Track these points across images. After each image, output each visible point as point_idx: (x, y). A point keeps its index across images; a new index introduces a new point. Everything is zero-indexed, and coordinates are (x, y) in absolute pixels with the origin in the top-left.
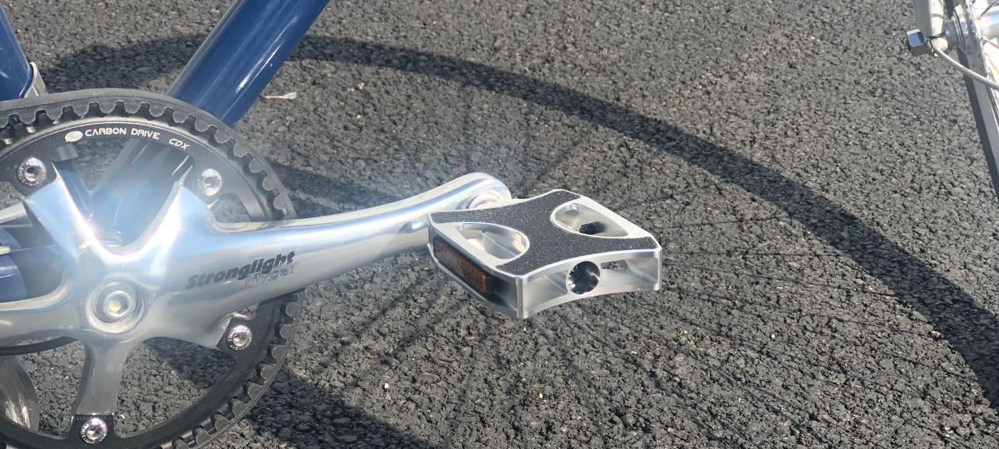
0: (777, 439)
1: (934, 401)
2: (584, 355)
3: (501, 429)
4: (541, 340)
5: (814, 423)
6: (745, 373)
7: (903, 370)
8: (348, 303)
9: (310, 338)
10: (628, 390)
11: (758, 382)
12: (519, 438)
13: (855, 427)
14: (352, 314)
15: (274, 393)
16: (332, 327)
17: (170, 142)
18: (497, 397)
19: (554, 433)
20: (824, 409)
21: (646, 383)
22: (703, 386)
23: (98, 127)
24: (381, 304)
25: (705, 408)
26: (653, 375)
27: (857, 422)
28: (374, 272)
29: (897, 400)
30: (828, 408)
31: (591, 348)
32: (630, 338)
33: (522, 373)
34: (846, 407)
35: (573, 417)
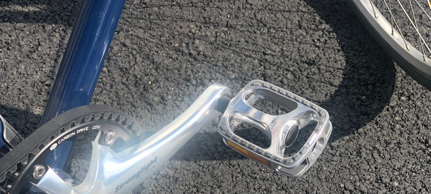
0: (257, 70)
1: (305, 28)
2: (156, 54)
3: (143, 108)
4: (134, 52)
5: (267, 57)
6: (227, 40)
7: (286, 17)
8: (36, 62)
10: (184, 66)
11: (235, 43)
12: (153, 109)
13: (282, 53)
14: (42, 67)
17: (93, 128)
18: (132, 90)
19: (166, 100)
20: (267, 47)
21: (190, 60)
22: (214, 53)
23: (62, 137)
24: (52, 57)
25: (221, 65)
26: (190, 54)
27: (282, 50)
29: (291, 33)
31: (158, 49)
32: (171, 37)
33: (136, 73)
34: (274, 43)
35: (170, 89)
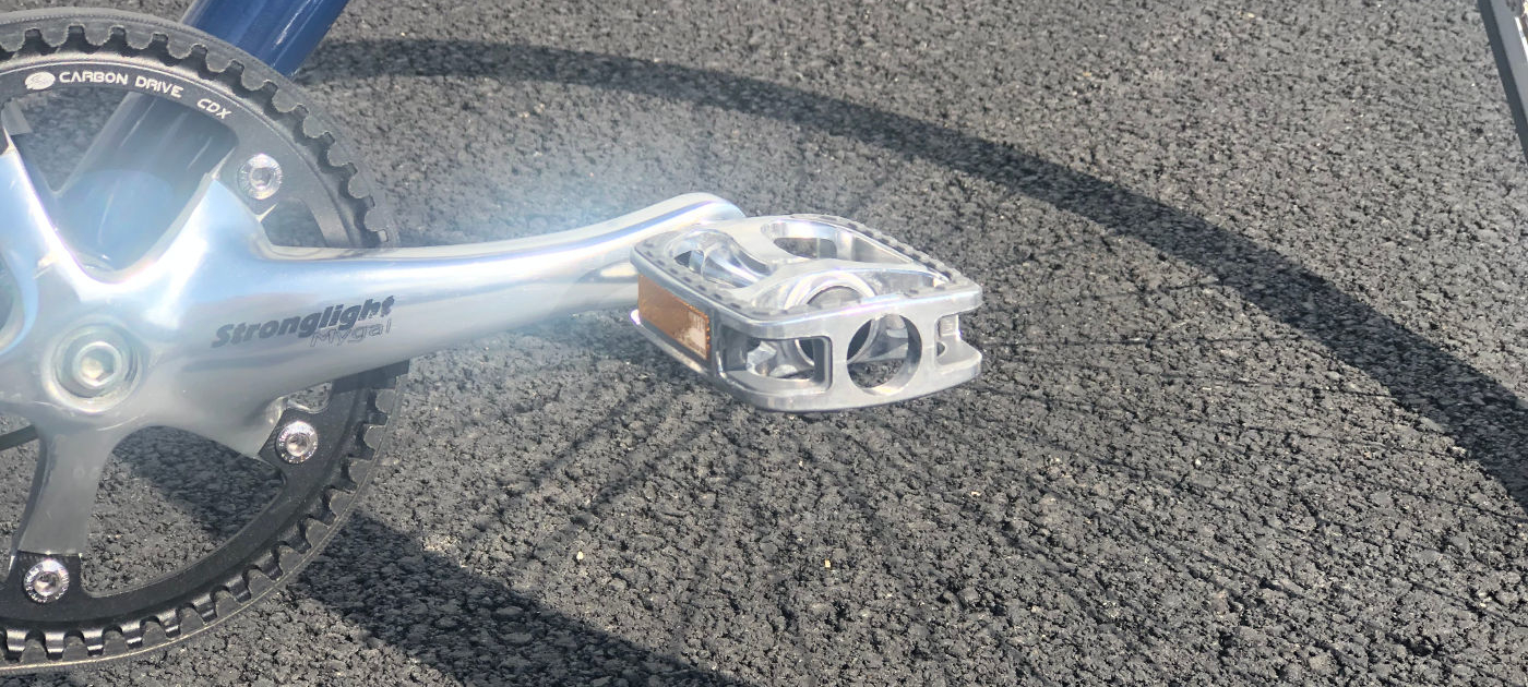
0: (1208, 619)
1: (1459, 551)
2: (896, 499)
3: (763, 617)
4: (826, 479)
5: (1267, 593)
6: (1154, 519)
7: (1407, 508)
8: (519, 433)
9: (458, 488)
10: (966, 549)
11: (1175, 533)
12: (792, 629)
13: (1332, 596)
14: (525, 450)
15: (399, 571)
16: (492, 471)
17: (199, 104)
18: (757, 568)
19: (850, 620)
20: (1283, 570)
21: (996, 539)
22: (1088, 541)
23: (81, 68)
24: (571, 433)
25: (1091, 575)
26: (1007, 526)
27: (1336, 589)
28: (561, 385)
29: (1400, 552)
30: (1288, 569)
31: (907, 489)
32: (970, 471)
33: (797, 530)
34: (1318, 566)
35: (880, 595)
